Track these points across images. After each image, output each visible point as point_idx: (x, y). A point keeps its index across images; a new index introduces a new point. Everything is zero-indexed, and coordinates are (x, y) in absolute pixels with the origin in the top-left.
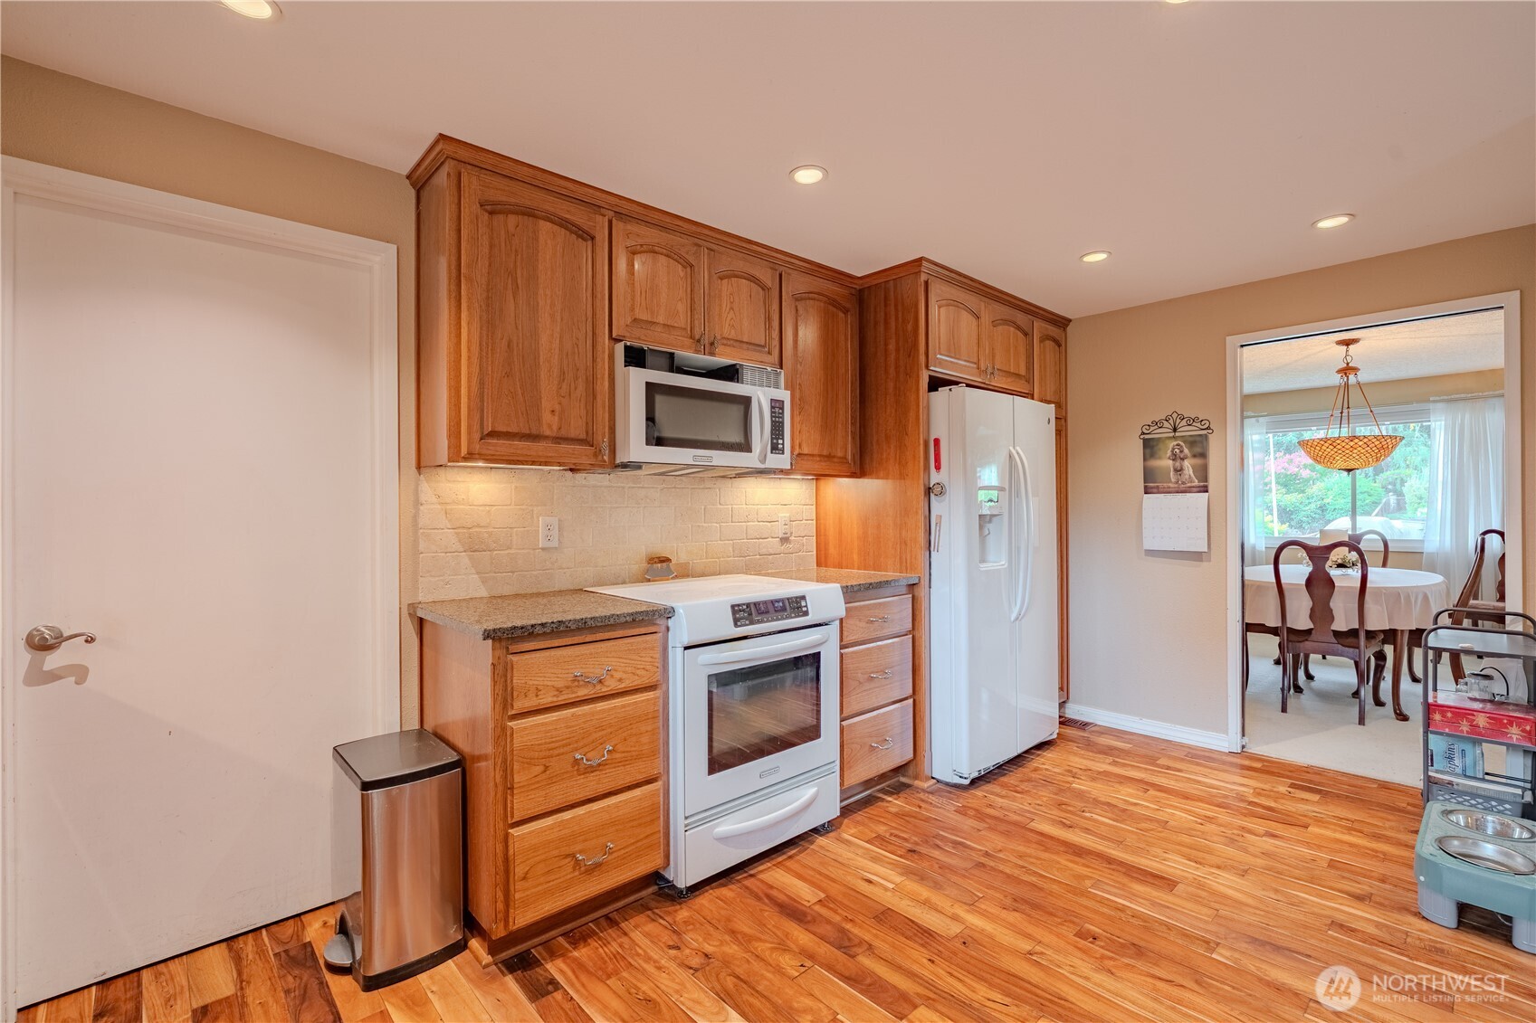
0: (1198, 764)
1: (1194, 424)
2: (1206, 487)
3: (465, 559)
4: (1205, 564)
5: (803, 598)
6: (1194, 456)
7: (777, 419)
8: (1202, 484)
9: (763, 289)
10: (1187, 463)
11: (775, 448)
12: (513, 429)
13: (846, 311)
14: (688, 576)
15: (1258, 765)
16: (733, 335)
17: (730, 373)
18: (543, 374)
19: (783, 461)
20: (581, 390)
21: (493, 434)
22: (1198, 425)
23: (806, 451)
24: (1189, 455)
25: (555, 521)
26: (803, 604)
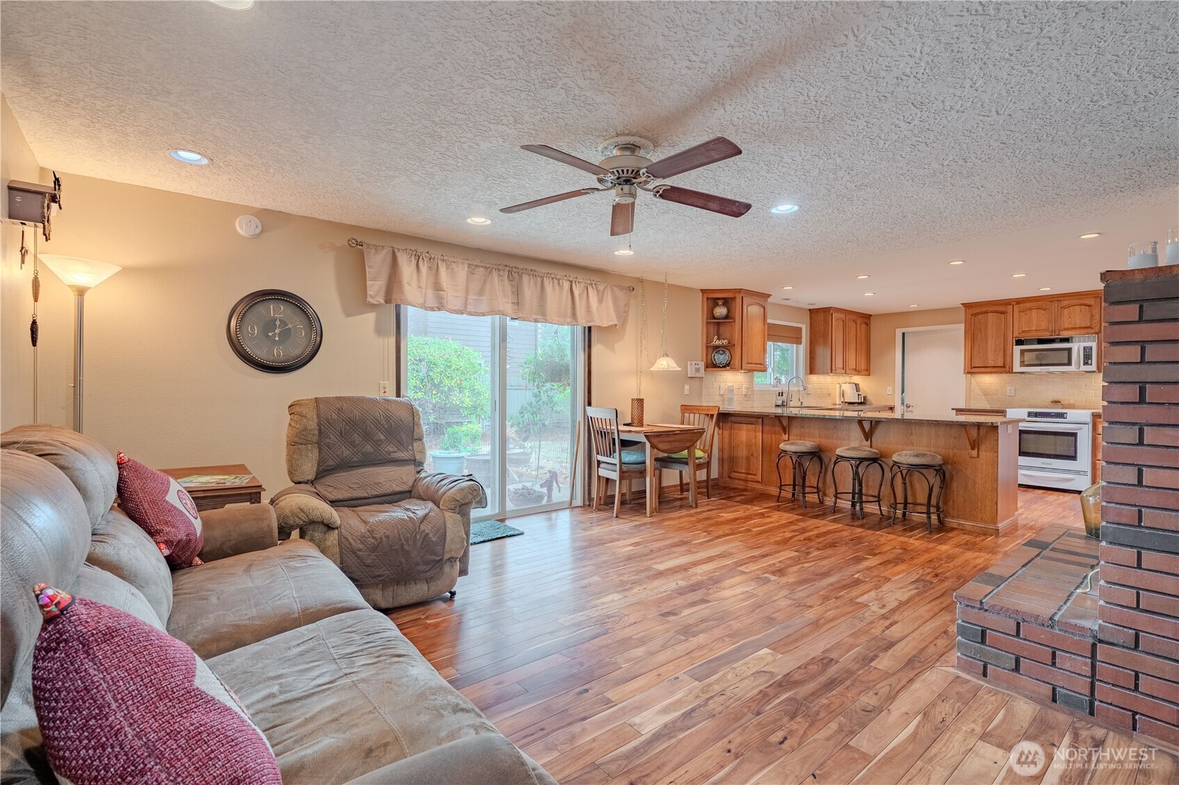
5: (1066, 413)
7: (1088, 353)
11: (1086, 363)
12: (981, 366)
16: (1070, 326)
17: (1067, 340)
18: (989, 351)
19: (1093, 367)
20: (1002, 353)
25: (1013, 388)
26: (1064, 416)
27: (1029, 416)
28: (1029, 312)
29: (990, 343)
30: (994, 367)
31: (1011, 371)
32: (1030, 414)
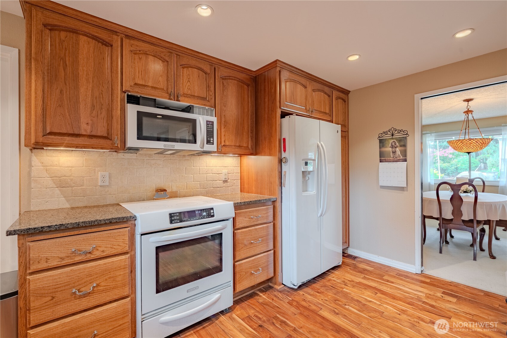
0: (402, 280)
1: (401, 132)
2: (406, 159)
3: (57, 191)
4: (405, 192)
5: (212, 209)
6: (401, 146)
7: (210, 130)
8: (404, 158)
9: (206, 74)
10: (397, 149)
11: (208, 142)
12: (64, 131)
13: (248, 86)
14: (177, 197)
15: (428, 280)
16: (189, 92)
17: (188, 109)
18: (82, 106)
19: (214, 148)
20: (104, 113)
21: (51, 133)
22: (403, 133)
23: (227, 143)
24: (398, 146)
25: (107, 174)
26: (212, 211)
27: (171, 222)
28: (144, 57)
29: (82, 90)
30: (91, 136)
31: (123, 147)
32: (172, 217)
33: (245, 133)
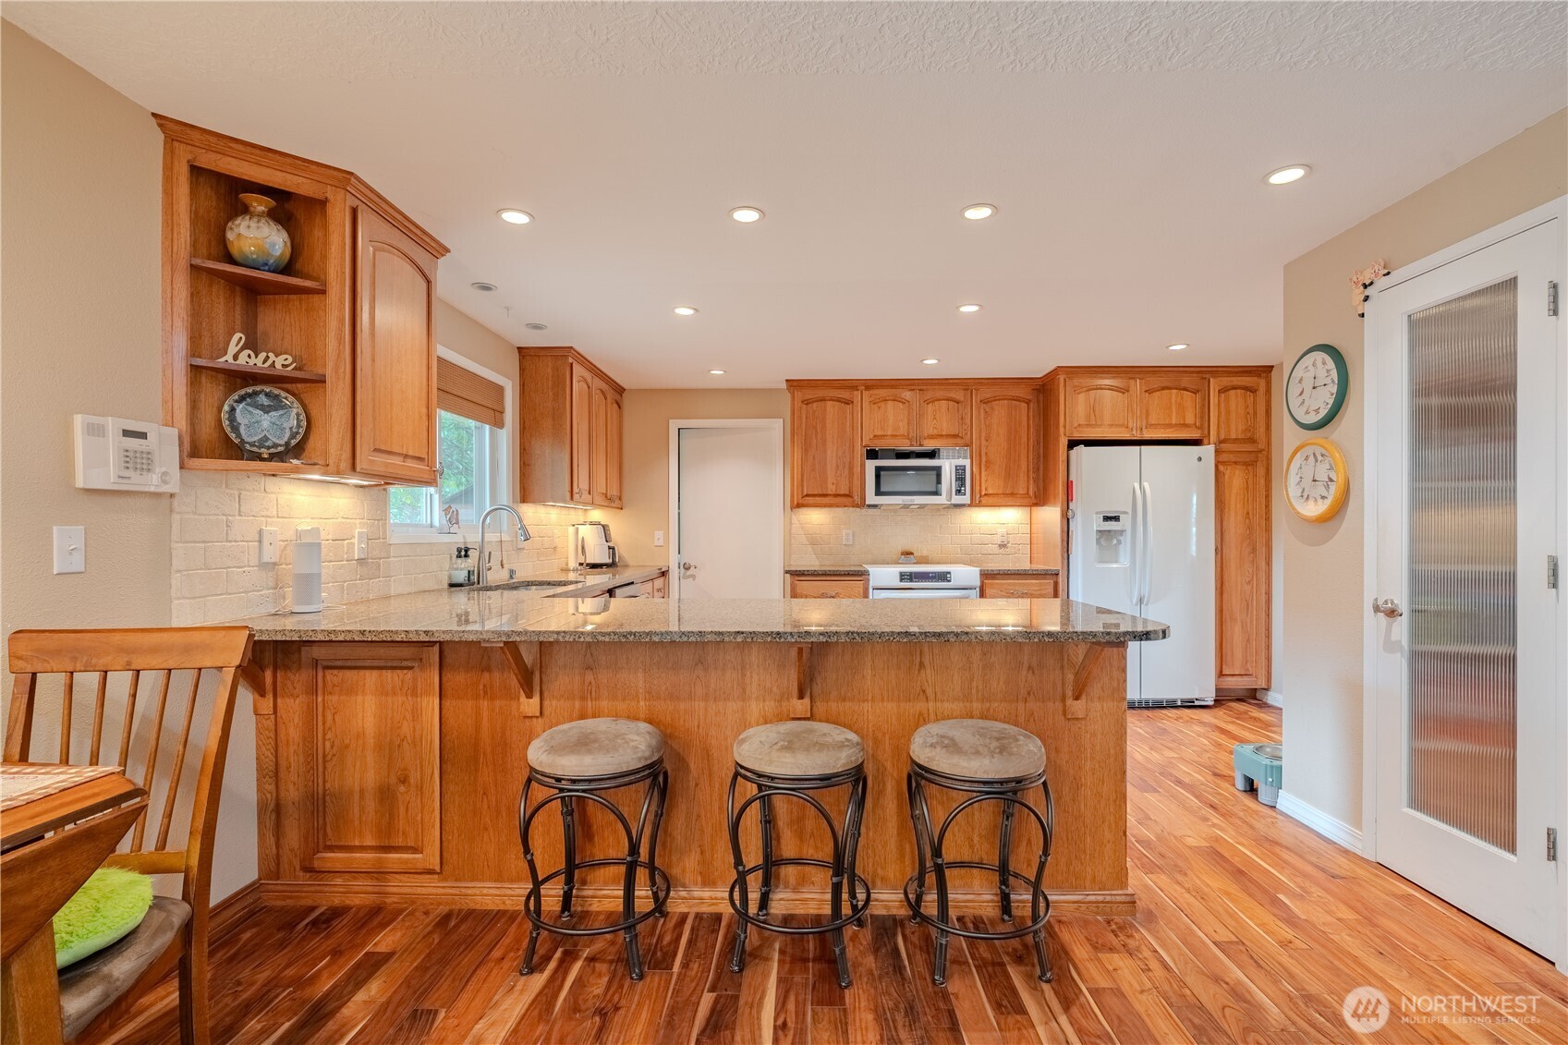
3: (809, 548)
5: (949, 573)
7: (961, 476)
9: (958, 403)
11: (958, 492)
12: (816, 493)
13: (1028, 402)
14: (928, 563)
16: (935, 432)
17: (932, 454)
18: (829, 467)
19: (966, 499)
20: (846, 471)
21: (807, 496)
23: (990, 491)
25: (850, 532)
26: (948, 576)
27: (901, 580)
28: (882, 404)
29: (829, 453)
30: (836, 496)
31: (862, 504)
32: (903, 577)
33: (1022, 475)
